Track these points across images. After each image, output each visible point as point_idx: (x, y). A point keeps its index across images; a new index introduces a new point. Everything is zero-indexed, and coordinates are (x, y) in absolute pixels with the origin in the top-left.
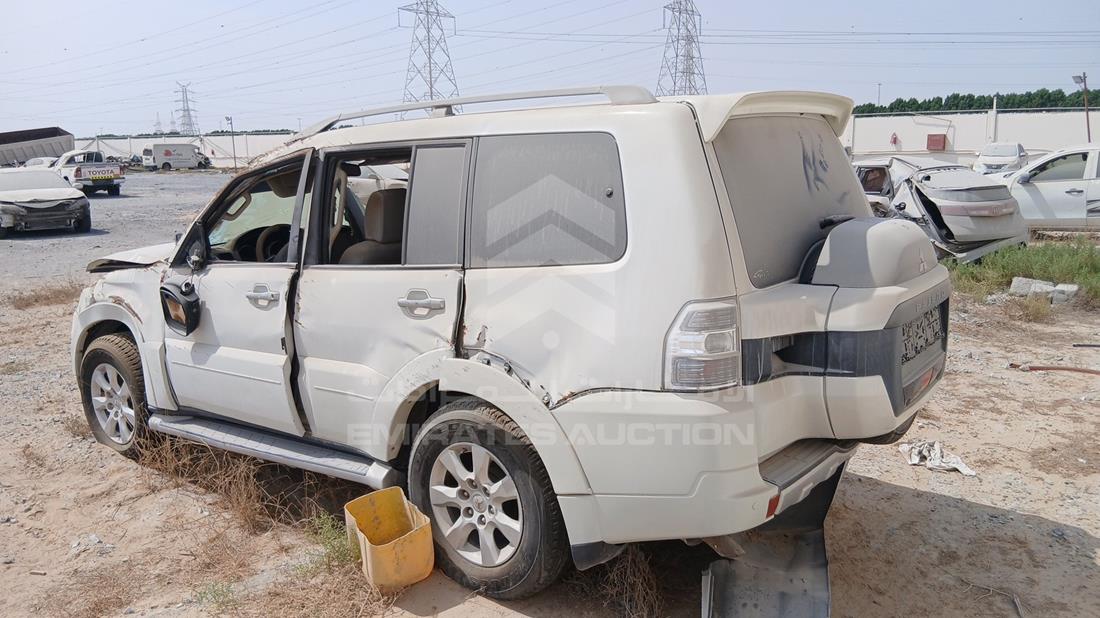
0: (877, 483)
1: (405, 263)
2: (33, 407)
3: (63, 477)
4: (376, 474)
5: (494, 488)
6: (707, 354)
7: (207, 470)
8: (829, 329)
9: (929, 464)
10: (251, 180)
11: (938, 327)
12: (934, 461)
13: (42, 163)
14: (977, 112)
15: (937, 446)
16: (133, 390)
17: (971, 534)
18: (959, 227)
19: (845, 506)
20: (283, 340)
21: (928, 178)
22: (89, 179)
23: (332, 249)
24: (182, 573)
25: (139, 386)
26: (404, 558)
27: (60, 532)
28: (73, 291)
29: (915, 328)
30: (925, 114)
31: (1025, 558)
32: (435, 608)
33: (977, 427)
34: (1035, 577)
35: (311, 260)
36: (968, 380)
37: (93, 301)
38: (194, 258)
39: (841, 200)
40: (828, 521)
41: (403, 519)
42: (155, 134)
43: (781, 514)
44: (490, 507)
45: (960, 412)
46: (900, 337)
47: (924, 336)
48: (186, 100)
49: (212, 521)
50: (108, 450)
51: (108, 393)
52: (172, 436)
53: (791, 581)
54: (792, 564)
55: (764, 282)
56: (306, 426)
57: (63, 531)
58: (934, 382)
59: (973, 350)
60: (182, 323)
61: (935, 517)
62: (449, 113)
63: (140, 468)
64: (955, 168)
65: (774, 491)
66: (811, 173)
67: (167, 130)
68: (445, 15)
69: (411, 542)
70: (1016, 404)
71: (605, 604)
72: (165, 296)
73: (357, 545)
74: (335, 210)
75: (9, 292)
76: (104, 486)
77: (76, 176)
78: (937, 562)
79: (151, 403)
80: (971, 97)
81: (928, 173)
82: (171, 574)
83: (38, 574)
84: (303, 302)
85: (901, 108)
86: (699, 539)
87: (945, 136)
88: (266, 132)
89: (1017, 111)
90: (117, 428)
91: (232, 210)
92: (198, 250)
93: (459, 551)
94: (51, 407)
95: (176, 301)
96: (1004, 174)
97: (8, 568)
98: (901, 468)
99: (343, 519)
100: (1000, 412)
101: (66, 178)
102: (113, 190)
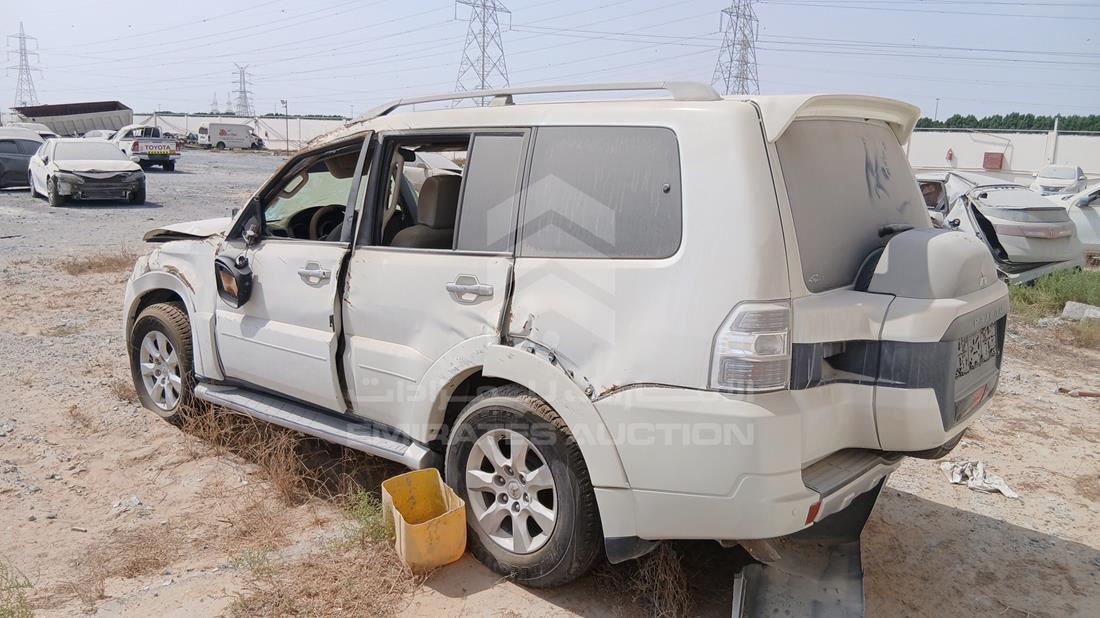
0: (916, 499)
1: (456, 248)
2: (83, 369)
3: (108, 439)
4: (414, 455)
5: (530, 476)
6: (756, 356)
7: (248, 441)
8: (884, 338)
9: (970, 483)
10: (310, 159)
11: (993, 344)
12: (976, 481)
13: (100, 135)
14: (1037, 133)
15: (980, 466)
16: (181, 358)
17: (1010, 556)
18: (1013, 247)
19: (882, 520)
20: (332, 318)
21: (985, 196)
22: (145, 154)
23: (385, 231)
24: (219, 539)
25: (187, 355)
26: (437, 539)
27: (103, 492)
28: (125, 260)
29: (970, 343)
30: (983, 131)
31: (1065, 584)
32: (464, 591)
33: (1021, 450)
34: (1075, 604)
35: (363, 241)
36: (1014, 402)
37: (148, 269)
38: (250, 233)
39: (901, 210)
40: (864, 533)
41: (438, 501)
42: (212, 113)
43: (820, 522)
44: (525, 495)
45: (1006, 434)
46: (956, 352)
47: (979, 352)
48: (243, 82)
49: (251, 490)
50: (152, 416)
51: (157, 360)
52: (216, 405)
53: (825, 590)
54: (826, 573)
55: (819, 286)
56: (348, 403)
57: (105, 490)
58: (986, 400)
59: (1022, 372)
60: (234, 296)
61: (974, 537)
62: (510, 102)
63: (182, 434)
64: (1013, 187)
65: (815, 498)
66: (873, 180)
67: (223, 110)
68: (502, 10)
69: (445, 523)
70: (1063, 429)
71: (634, 600)
72: (220, 267)
73: (393, 523)
74: (390, 193)
75: (64, 258)
76: (147, 450)
77: (133, 150)
78: (974, 583)
79: (198, 372)
80: (1030, 117)
81: (985, 190)
82: (209, 539)
83: (78, 530)
84: (353, 281)
85: (958, 124)
86: (734, 541)
87: (1002, 155)
88: (319, 117)
89: (1078, 134)
90: (163, 394)
91: (289, 188)
92: (253, 225)
93: (492, 537)
94: (100, 371)
95: (230, 274)
96: (1063, 196)
97: (51, 523)
98: (942, 486)
99: (379, 497)
100: (1046, 436)
101: (124, 151)
102: (168, 166)
